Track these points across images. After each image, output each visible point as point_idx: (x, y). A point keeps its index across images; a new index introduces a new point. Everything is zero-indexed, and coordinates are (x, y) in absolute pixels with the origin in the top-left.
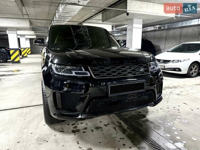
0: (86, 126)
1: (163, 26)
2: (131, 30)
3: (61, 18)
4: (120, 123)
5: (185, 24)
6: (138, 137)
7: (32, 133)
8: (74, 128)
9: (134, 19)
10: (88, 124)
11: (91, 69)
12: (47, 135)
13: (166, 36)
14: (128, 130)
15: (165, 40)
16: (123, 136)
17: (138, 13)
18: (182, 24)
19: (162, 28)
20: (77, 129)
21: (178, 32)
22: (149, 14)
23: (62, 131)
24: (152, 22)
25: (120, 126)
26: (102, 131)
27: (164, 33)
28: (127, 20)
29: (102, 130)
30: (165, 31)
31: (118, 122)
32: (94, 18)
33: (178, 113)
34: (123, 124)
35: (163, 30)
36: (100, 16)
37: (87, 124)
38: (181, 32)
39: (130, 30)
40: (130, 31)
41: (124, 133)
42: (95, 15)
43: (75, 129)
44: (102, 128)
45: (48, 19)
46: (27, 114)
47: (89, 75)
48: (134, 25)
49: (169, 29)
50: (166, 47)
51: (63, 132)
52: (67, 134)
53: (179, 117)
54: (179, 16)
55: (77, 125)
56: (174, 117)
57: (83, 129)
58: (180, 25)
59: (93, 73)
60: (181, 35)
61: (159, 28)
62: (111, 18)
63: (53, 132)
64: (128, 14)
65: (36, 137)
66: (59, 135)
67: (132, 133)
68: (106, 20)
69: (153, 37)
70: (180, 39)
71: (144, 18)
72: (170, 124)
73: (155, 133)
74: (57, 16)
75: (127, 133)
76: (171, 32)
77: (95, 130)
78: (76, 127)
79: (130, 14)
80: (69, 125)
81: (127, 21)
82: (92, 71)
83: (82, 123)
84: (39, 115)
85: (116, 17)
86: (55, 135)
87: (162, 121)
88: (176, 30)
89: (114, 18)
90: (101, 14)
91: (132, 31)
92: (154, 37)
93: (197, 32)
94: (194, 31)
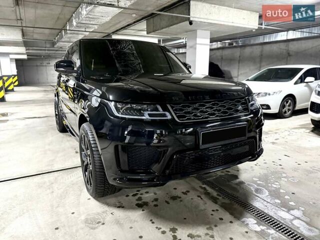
0: (155, 197)
1: (235, 42)
2: (194, 47)
3: (81, 27)
4: (205, 189)
5: (267, 39)
6: (236, 206)
7: (73, 213)
8: (137, 200)
9: (198, 31)
10: (157, 193)
11: (172, 107)
12: (98, 214)
13: (240, 57)
14: (220, 198)
15: (239, 63)
16: (216, 207)
17: (205, 21)
18: (264, 40)
19: (234, 44)
20: (143, 201)
21: (257, 50)
22: (222, 23)
23: (121, 207)
24: (223, 35)
25: (207, 194)
26: (182, 203)
27: (237, 52)
28: (187, 32)
29: (181, 201)
30: (239, 49)
31: (201, 187)
32: (132, 28)
33: (282, 170)
34: (209, 190)
35: (235, 47)
36: (143, 25)
37: (155, 194)
38: (262, 51)
39: (191, 47)
40: (191, 49)
41: (216, 203)
42: (134, 22)
43: (140, 202)
44: (180, 198)
45: (55, 28)
46: (53, 183)
47: (169, 117)
48: (197, 39)
49: (244, 46)
50: (240, 73)
51: (123, 207)
52: (131, 210)
53: (284, 175)
54: (263, 27)
55: (141, 196)
56: (278, 175)
57: (152, 202)
58: (261, 40)
59: (176, 114)
60: (262, 55)
61: (230, 44)
62: (163, 28)
63: (106, 208)
64: (191, 23)
65: (83, 218)
66: (119, 213)
67: (227, 201)
68: (154, 31)
69: (220, 58)
70: (261, 61)
71: (214, 29)
72: (275, 186)
73: (259, 199)
74: (75, 24)
75: (219, 203)
76: (248, 50)
77: (171, 201)
78: (140, 199)
79: (194, 23)
80: (127, 196)
81: (186, 34)
82: (174, 111)
83: (147, 192)
84: (73, 184)
85: (171, 27)
86: (112, 213)
87: (262, 182)
88: (255, 47)
89: (167, 29)
90: (145, 22)
91: (196, 49)
92: (222, 58)
93: (285, 51)
94: (281, 49)
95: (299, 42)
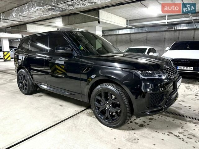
7: (115, 139)
12: (128, 135)
16: (172, 119)
18: (118, 32)
21: (114, 38)
23: (133, 129)
29: (155, 120)
41: (170, 117)
43: (139, 125)
44: (153, 118)
48: (96, 31)
57: (144, 123)
60: (117, 41)
62: (77, 24)
63: (128, 132)
64: (99, 22)
65: (124, 140)
66: (138, 132)
68: (69, 25)
70: (117, 44)
77: (152, 121)
78: (136, 123)
83: (135, 120)
85: (84, 23)
86: (134, 133)
89: (80, 24)
90: (61, 18)
93: (129, 39)
94: (127, 38)
95: (136, 34)
